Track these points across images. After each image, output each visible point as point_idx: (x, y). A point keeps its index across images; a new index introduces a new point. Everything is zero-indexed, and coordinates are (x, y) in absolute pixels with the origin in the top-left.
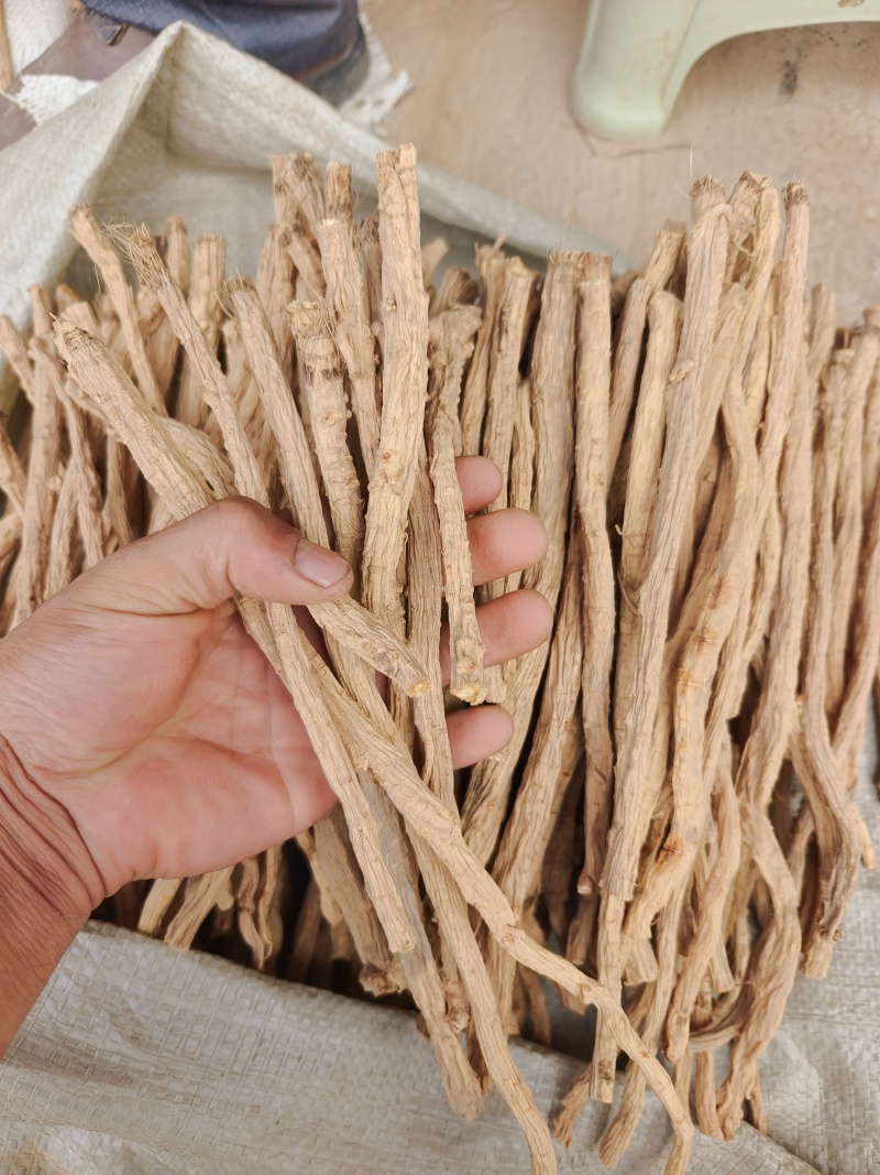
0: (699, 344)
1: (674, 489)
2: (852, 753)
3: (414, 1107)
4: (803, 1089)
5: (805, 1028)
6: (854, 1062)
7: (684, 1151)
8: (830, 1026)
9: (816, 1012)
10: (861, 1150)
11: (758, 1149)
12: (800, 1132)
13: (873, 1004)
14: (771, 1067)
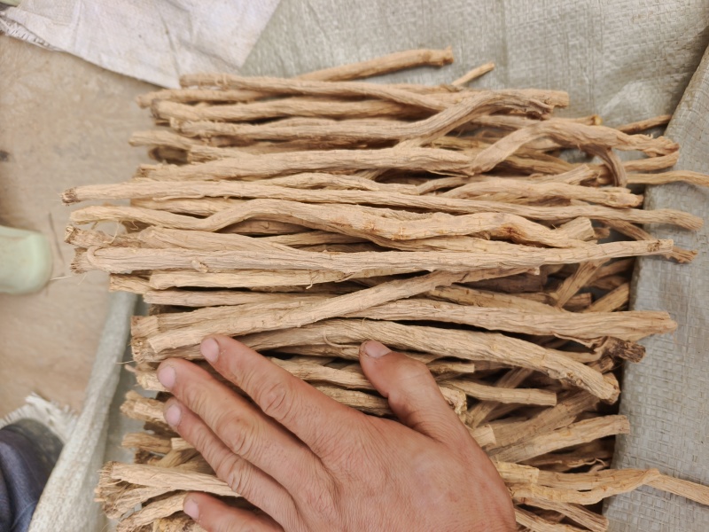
0: (181, 259)
1: (278, 262)
2: (425, 92)
3: (684, 348)
4: (636, 93)
5: (599, 97)
6: (617, 65)
7: (689, 175)
8: (596, 82)
9: (588, 91)
10: (671, 55)
11: (681, 124)
12: (663, 92)
13: (579, 56)
14: (625, 115)
